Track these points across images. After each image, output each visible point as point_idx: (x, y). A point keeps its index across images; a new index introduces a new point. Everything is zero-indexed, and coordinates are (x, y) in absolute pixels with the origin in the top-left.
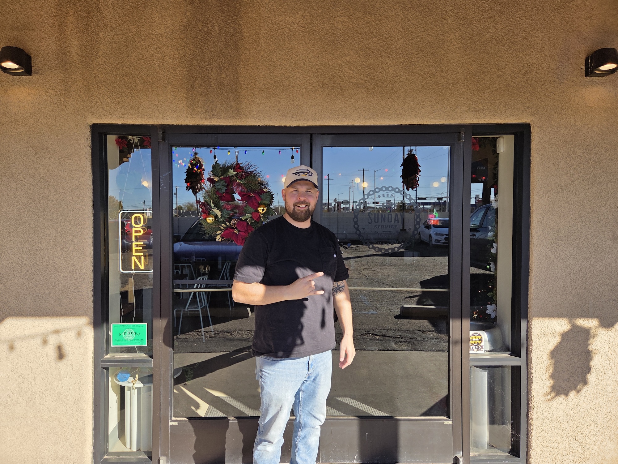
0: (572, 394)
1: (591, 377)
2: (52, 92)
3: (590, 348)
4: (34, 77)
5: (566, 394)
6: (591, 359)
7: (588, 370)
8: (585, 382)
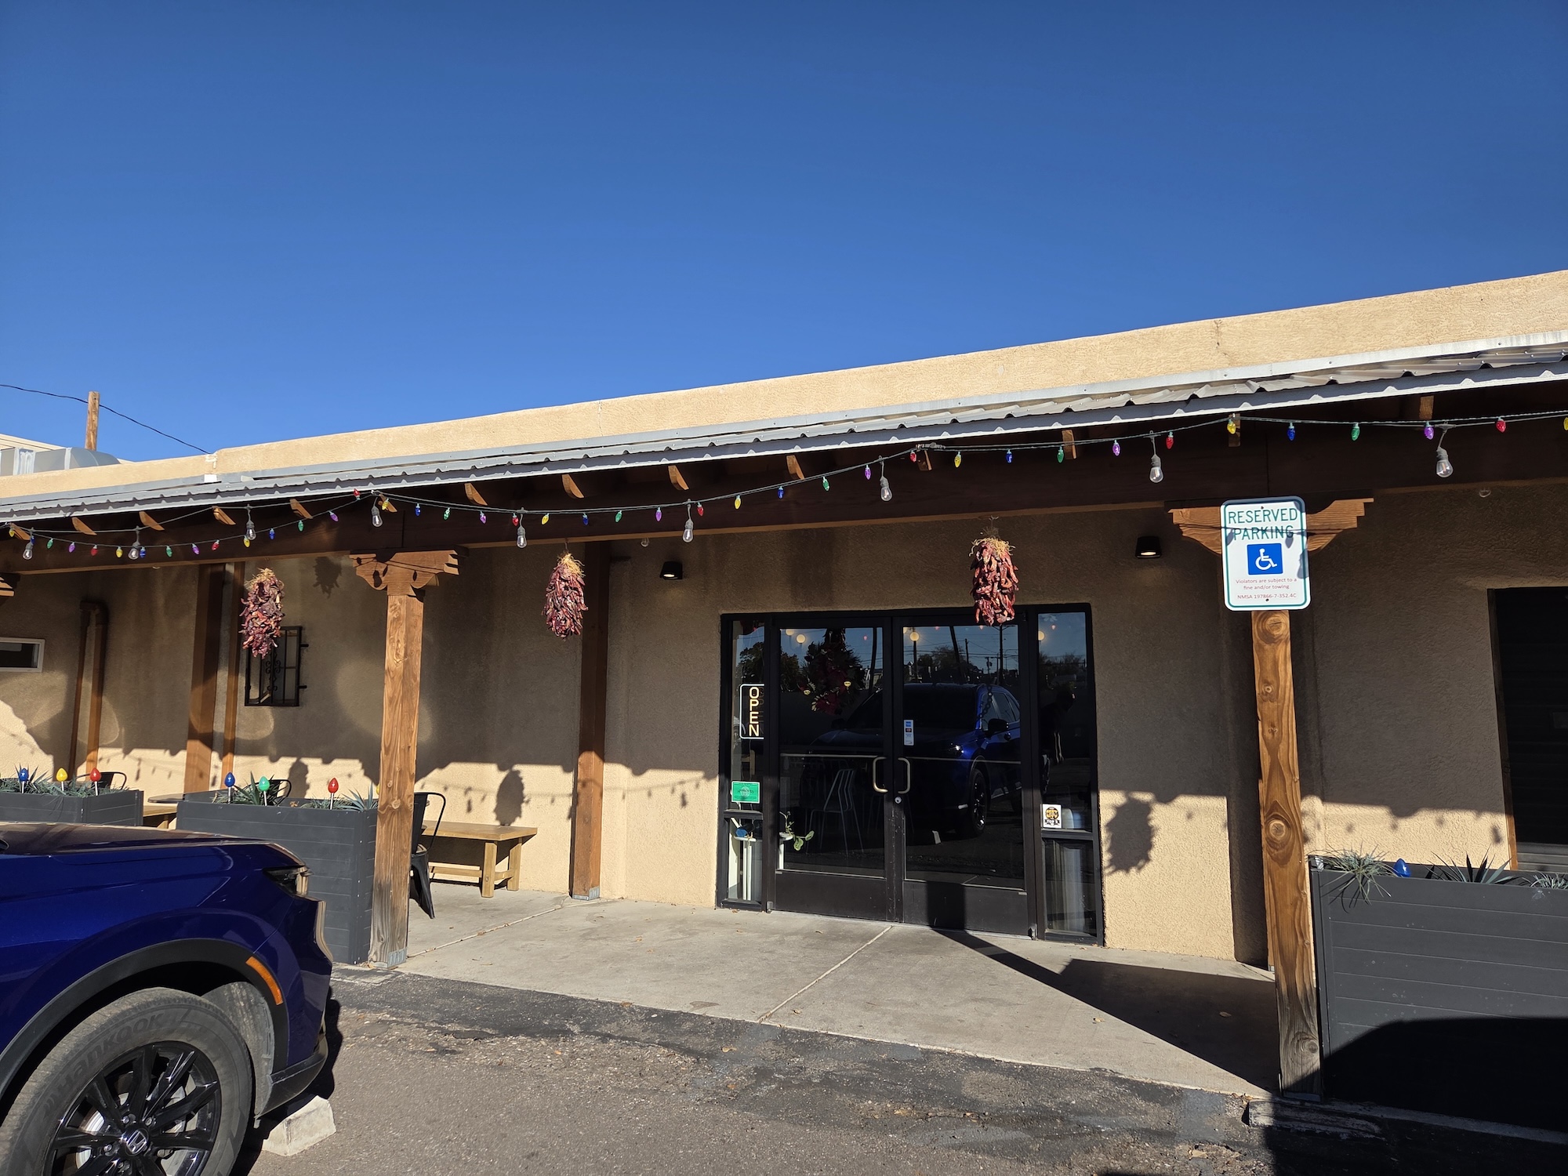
0: (1133, 870)
1: (1152, 854)
2: (696, 591)
3: (1152, 823)
4: (684, 580)
5: (1127, 870)
6: (1153, 836)
7: (1150, 846)
8: (1147, 859)
